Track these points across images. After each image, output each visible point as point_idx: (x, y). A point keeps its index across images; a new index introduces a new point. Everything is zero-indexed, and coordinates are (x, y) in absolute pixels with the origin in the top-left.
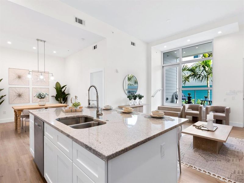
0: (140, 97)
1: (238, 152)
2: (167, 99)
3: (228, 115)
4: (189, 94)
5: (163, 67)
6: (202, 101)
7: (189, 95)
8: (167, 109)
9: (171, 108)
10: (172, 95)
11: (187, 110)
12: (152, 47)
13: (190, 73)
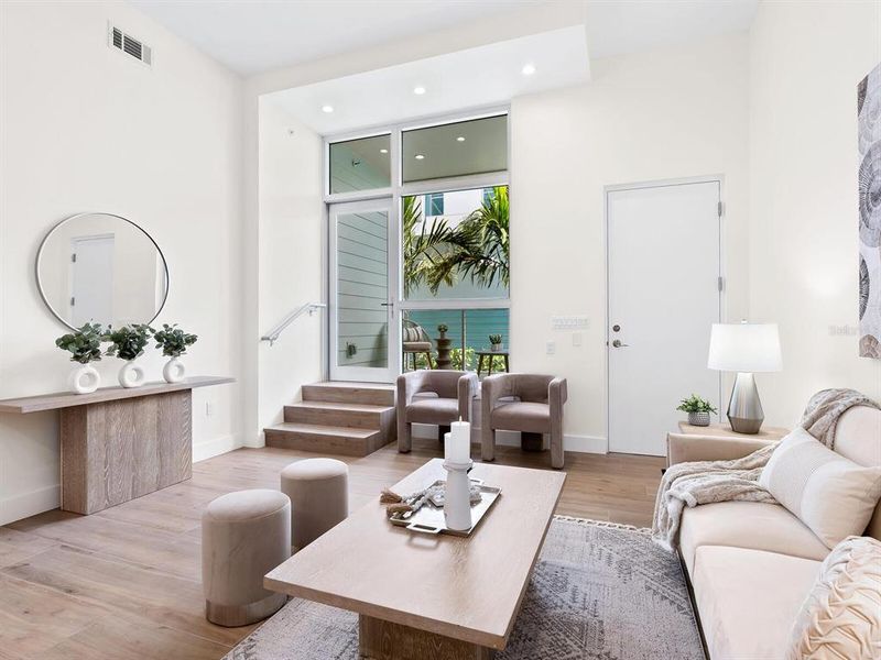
0: (174, 344)
1: (582, 626)
2: (351, 350)
3: (557, 411)
4: (442, 330)
5: (328, 205)
6: (482, 355)
7: (442, 335)
8: (339, 396)
9: (356, 390)
10: (377, 332)
11: (415, 398)
12: (260, 98)
13: (451, 251)
